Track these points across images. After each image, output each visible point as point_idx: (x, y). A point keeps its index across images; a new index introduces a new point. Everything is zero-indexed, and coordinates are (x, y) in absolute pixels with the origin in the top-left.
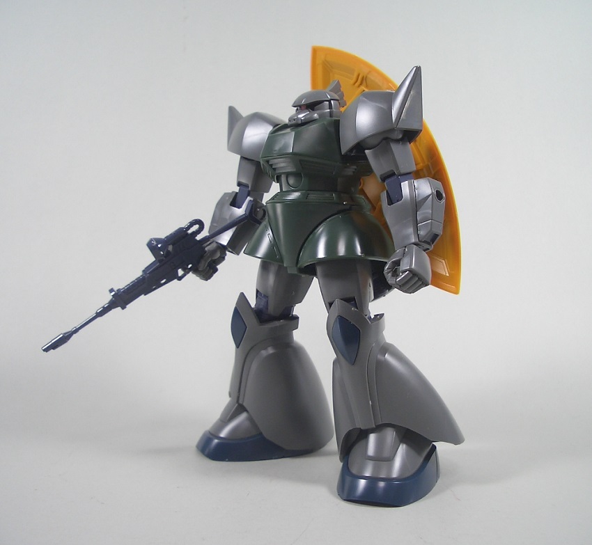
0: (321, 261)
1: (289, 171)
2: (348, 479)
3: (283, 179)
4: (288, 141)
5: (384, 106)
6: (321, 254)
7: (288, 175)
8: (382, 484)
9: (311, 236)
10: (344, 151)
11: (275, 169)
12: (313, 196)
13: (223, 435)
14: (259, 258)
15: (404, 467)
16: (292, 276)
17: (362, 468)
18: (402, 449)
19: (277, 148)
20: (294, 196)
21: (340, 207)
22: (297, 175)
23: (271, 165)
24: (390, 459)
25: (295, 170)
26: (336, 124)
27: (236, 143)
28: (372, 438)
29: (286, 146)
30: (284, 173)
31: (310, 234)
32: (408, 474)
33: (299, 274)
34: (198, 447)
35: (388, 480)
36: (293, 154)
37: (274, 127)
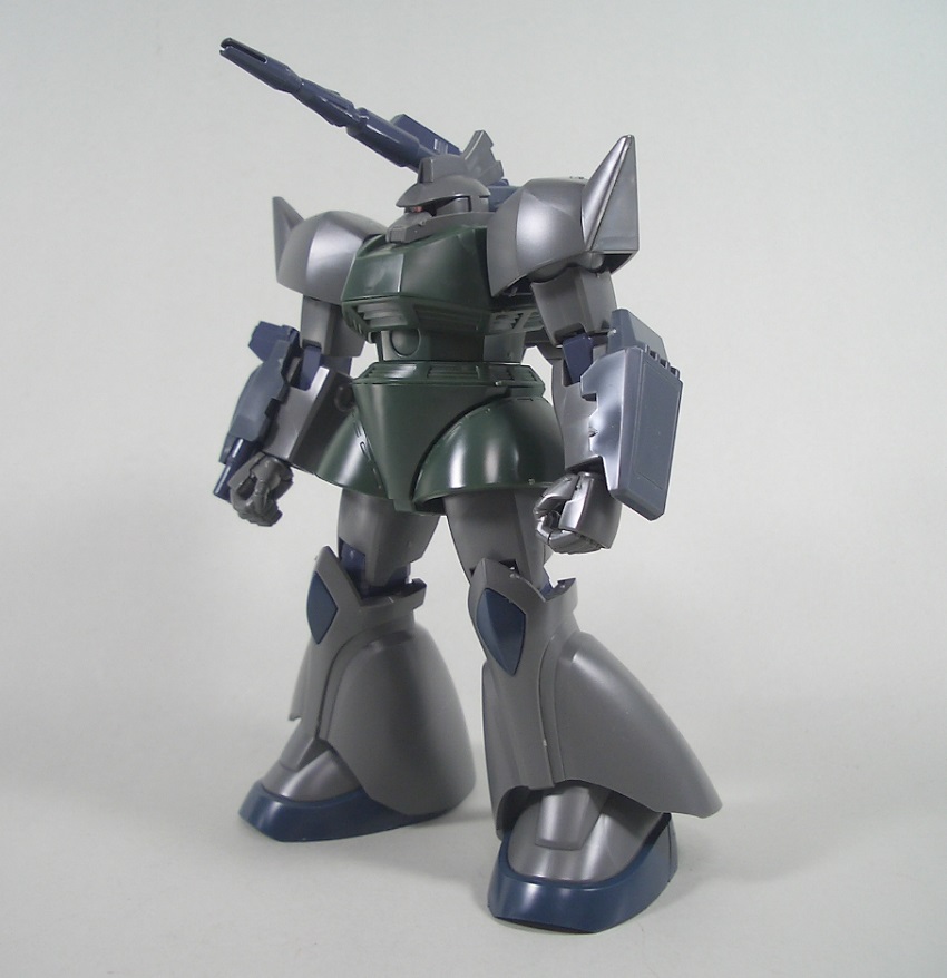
0: (456, 493)
1: (396, 324)
2: (507, 881)
3: (384, 336)
4: (393, 271)
5: (566, 209)
6: (456, 481)
7: (392, 331)
8: (565, 892)
9: (437, 446)
10: (494, 291)
11: (368, 321)
12: (439, 373)
13: (286, 792)
14: (340, 485)
15: (604, 860)
16: (405, 515)
17: (533, 861)
18: (603, 824)
19: (372, 282)
20: (405, 371)
21: (491, 391)
22: (410, 332)
23: (362, 315)
24: (580, 846)
25: (405, 324)
26: (480, 239)
27: (293, 270)
28: (552, 805)
29: (388, 280)
30: (385, 329)
31: (434, 443)
32: (612, 872)
33: (416, 513)
34: (243, 813)
35: (577, 885)
36: (401, 294)
37: (364, 242)
